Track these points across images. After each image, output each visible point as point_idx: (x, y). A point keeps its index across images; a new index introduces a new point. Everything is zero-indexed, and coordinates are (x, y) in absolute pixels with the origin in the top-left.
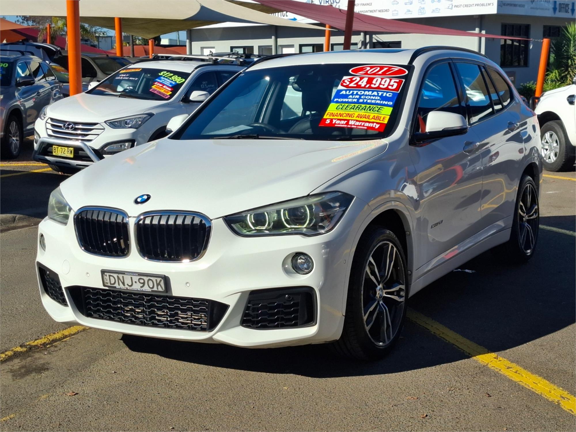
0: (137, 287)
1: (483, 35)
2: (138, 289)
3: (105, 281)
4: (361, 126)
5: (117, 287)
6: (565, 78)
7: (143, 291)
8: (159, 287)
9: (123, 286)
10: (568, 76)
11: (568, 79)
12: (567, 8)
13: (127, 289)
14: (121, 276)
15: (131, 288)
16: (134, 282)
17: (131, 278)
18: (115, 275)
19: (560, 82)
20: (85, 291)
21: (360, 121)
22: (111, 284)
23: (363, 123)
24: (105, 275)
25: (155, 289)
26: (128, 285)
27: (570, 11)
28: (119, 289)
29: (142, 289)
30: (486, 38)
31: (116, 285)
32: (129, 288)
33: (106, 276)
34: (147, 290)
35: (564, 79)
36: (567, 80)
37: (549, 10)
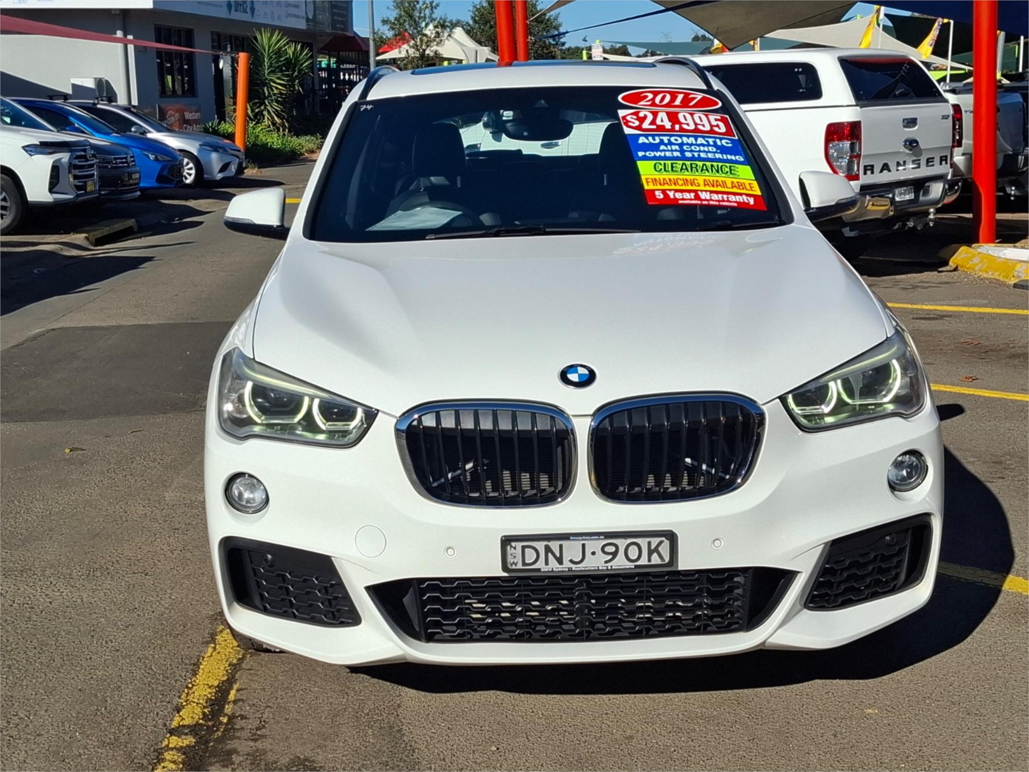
0: (596, 562)
1: (131, 42)
2: (600, 568)
3: (510, 559)
4: (723, 201)
5: (542, 570)
6: (260, 115)
7: (612, 569)
8: (655, 557)
9: (558, 565)
10: (265, 113)
11: (266, 118)
12: (245, 6)
13: (570, 570)
14: (555, 546)
15: (581, 567)
16: (588, 553)
17: (584, 545)
18: (540, 546)
19: (254, 123)
20: (422, 586)
21: (717, 193)
22: (524, 564)
23: (725, 197)
24: (511, 546)
25: (644, 561)
26: (571, 561)
27: (248, 10)
28: (549, 572)
29: (609, 565)
30: (135, 46)
31: (540, 565)
32: (574, 567)
33: (515, 548)
34: (622, 567)
35: (258, 117)
36: (264, 119)
37: (222, 7)
